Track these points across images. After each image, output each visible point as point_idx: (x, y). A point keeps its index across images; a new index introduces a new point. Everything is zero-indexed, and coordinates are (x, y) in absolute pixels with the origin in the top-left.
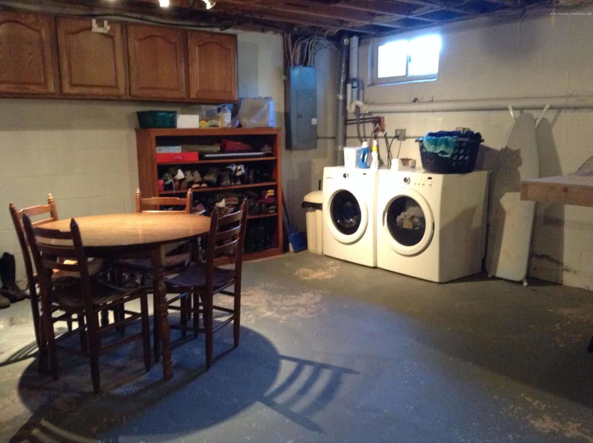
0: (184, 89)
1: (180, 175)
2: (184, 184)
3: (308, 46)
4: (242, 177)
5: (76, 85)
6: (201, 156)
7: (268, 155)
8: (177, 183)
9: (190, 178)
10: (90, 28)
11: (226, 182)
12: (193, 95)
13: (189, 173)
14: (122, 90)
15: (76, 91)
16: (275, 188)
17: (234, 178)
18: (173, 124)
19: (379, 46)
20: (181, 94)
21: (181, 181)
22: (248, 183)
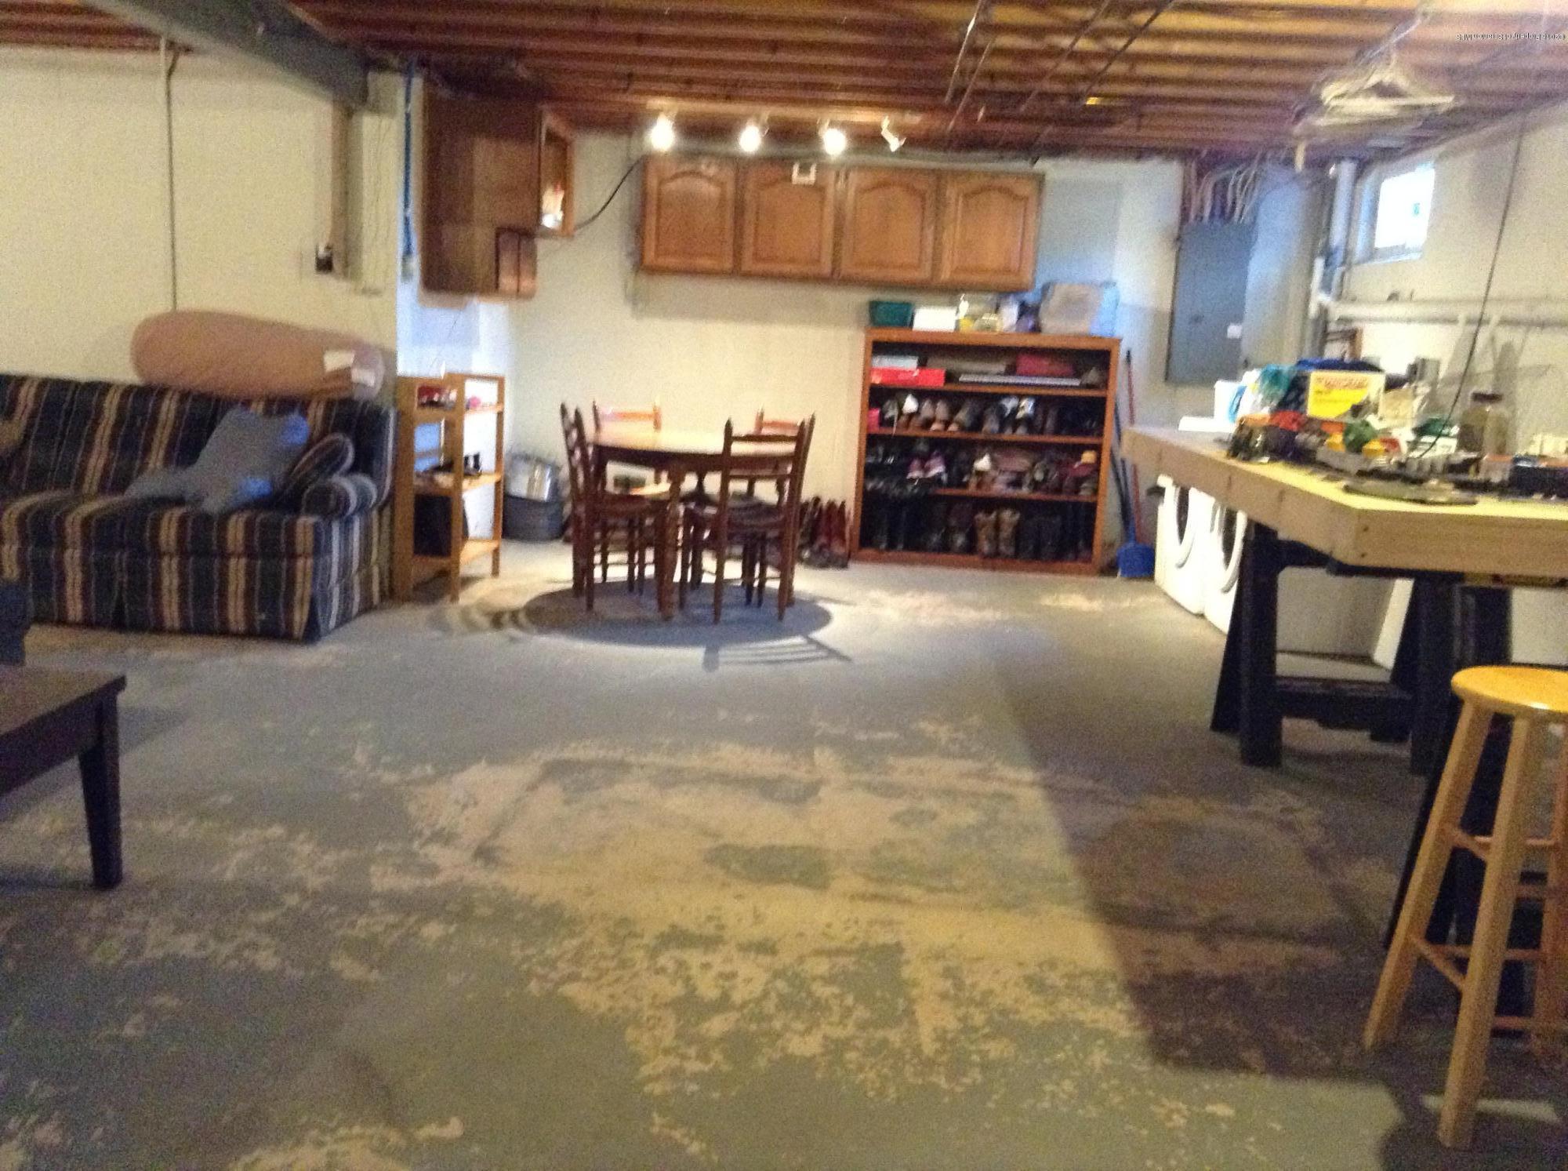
0: (928, 266)
1: (910, 404)
2: (916, 422)
3: (1236, 183)
4: (1028, 421)
5: (764, 260)
6: (950, 377)
7: (1089, 387)
8: (903, 419)
9: (927, 410)
10: (789, 178)
11: (991, 425)
12: (945, 275)
13: (926, 404)
14: (826, 269)
15: (760, 267)
16: (1097, 448)
17: (1010, 421)
18: (907, 321)
19: (1386, 177)
20: (923, 274)
21: (911, 415)
22: (1042, 432)
